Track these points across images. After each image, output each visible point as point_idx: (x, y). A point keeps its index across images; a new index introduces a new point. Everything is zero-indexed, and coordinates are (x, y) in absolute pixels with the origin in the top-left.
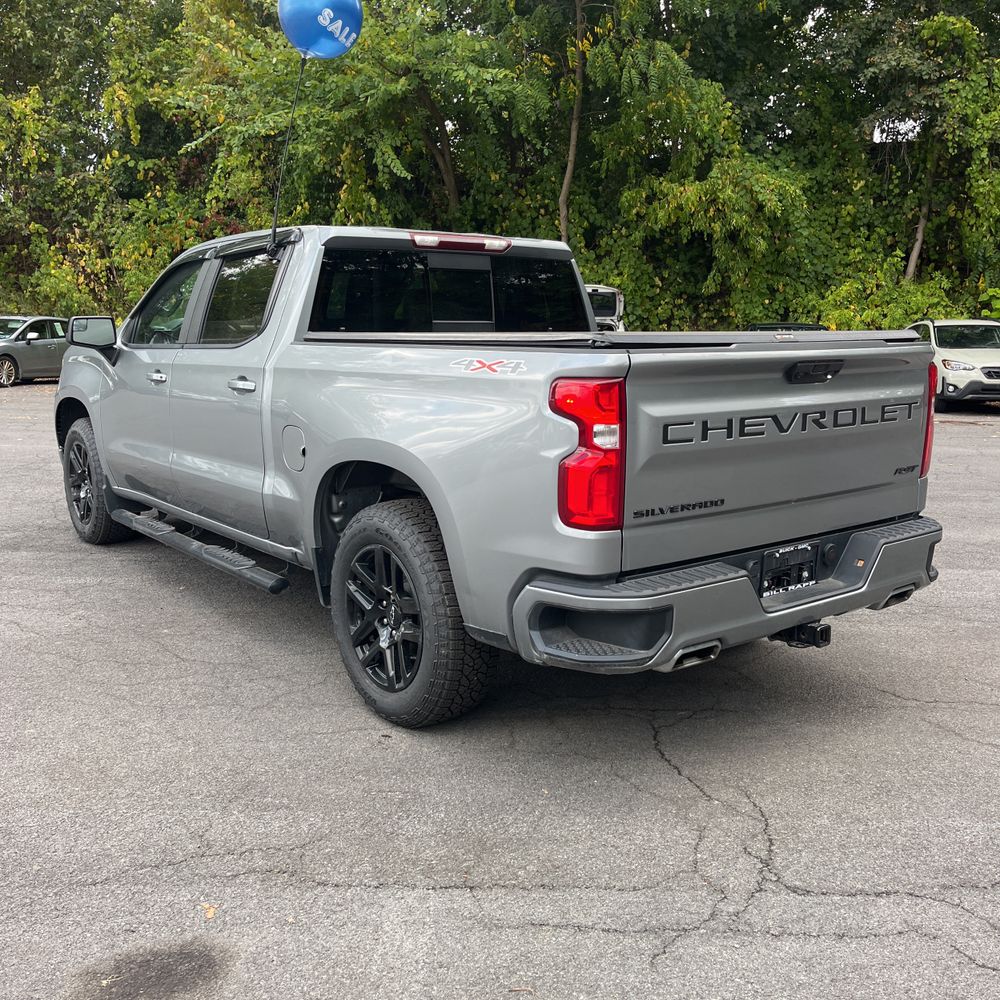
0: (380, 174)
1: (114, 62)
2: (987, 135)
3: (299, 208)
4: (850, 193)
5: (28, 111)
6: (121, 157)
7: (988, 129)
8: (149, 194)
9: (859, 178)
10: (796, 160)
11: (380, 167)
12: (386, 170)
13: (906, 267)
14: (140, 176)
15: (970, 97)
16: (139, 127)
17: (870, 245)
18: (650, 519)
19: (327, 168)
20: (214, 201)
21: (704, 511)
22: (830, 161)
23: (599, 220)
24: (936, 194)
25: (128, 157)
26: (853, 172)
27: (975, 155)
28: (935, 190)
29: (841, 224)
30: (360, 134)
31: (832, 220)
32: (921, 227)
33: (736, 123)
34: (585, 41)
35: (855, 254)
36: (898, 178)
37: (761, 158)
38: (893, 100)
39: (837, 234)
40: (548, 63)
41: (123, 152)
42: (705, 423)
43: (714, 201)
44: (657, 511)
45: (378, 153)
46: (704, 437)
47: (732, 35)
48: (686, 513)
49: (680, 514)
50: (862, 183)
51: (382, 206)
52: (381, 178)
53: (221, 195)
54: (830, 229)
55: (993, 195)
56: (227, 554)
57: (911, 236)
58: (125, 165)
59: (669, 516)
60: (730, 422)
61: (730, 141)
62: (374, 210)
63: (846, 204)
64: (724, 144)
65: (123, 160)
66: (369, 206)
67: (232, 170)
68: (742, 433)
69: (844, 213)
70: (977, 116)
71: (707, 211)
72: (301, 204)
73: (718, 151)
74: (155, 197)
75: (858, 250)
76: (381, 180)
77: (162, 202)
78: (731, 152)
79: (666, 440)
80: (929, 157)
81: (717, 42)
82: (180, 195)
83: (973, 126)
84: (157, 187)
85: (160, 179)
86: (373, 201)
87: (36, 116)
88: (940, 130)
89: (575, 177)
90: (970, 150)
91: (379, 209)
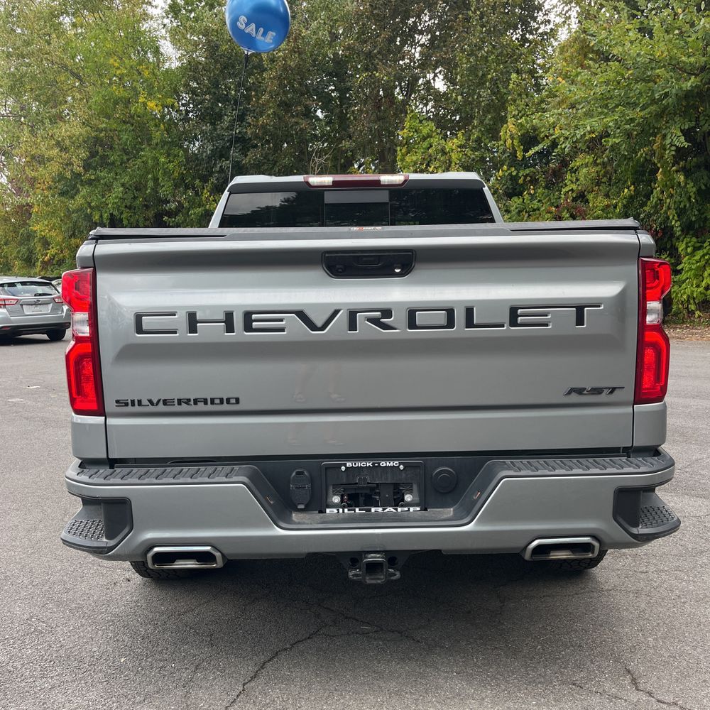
1: (511, 108)
3: (626, 190)
5: (454, 147)
6: (508, 169)
8: (525, 193)
14: (521, 181)
16: (522, 147)
18: (137, 409)
19: (648, 158)
20: (570, 193)
21: (210, 407)
25: (513, 169)
41: (510, 166)
42: (192, 316)
44: (145, 402)
46: (193, 330)
48: (184, 408)
49: (177, 408)
53: (574, 187)
58: (510, 174)
59: (161, 408)
60: (229, 316)
65: (509, 172)
67: (578, 168)
68: (248, 328)
72: (628, 188)
74: (530, 194)
77: (533, 197)
79: (139, 329)
82: (546, 191)
84: (532, 187)
85: (534, 181)
87: (459, 150)
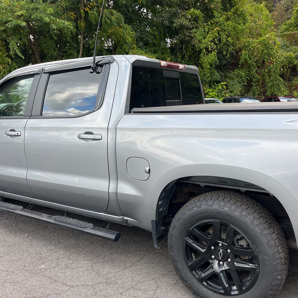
0: (11, 52)
2: (205, 45)
7: (205, 44)
9: (168, 57)
10: (151, 51)
11: (11, 49)
12: (13, 51)
15: (200, 34)
22: (160, 52)
24: (190, 62)
26: (167, 55)
27: (202, 51)
28: (190, 61)
30: (4, 36)
33: (134, 38)
34: (87, 8)
36: (180, 57)
37: (142, 50)
38: (180, 34)
40: (73, 15)
45: (11, 44)
47: (130, 11)
50: (170, 58)
51: (13, 62)
52: (11, 53)
55: (208, 62)
56: (71, 220)
61: (133, 44)
62: (10, 63)
64: (131, 45)
66: (8, 62)
70: (202, 40)
76: (11, 54)
78: (134, 47)
80: (188, 51)
81: (126, 13)
83: (201, 43)
86: (10, 60)
88: (194, 43)
89: (82, 54)
91: (12, 63)
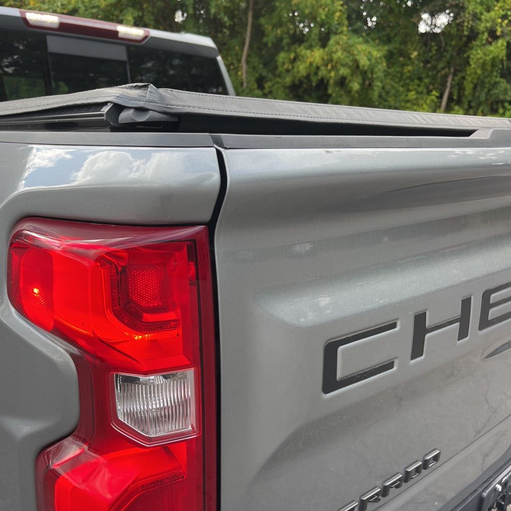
2: (488, 25)
4: (410, 59)
9: (415, 50)
10: (379, 38)
13: (441, 103)
17: (420, 89)
22: (398, 39)
23: (264, 73)
26: (411, 46)
27: (480, 36)
29: (404, 77)
31: (399, 75)
32: (450, 79)
35: (412, 95)
36: (435, 50)
39: (402, 83)
42: (420, 319)
43: (331, 60)
46: (417, 351)
50: (416, 53)
54: (397, 80)
57: (444, 85)
60: (466, 303)
61: (341, 25)
63: (407, 65)
64: (337, 27)
68: (484, 322)
69: (406, 71)
70: (482, 14)
71: (327, 65)
73: (334, 30)
75: (413, 93)
78: (342, 32)
83: (480, 19)
89: (251, 46)
90: (478, 34)
